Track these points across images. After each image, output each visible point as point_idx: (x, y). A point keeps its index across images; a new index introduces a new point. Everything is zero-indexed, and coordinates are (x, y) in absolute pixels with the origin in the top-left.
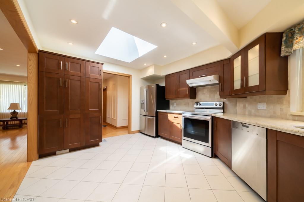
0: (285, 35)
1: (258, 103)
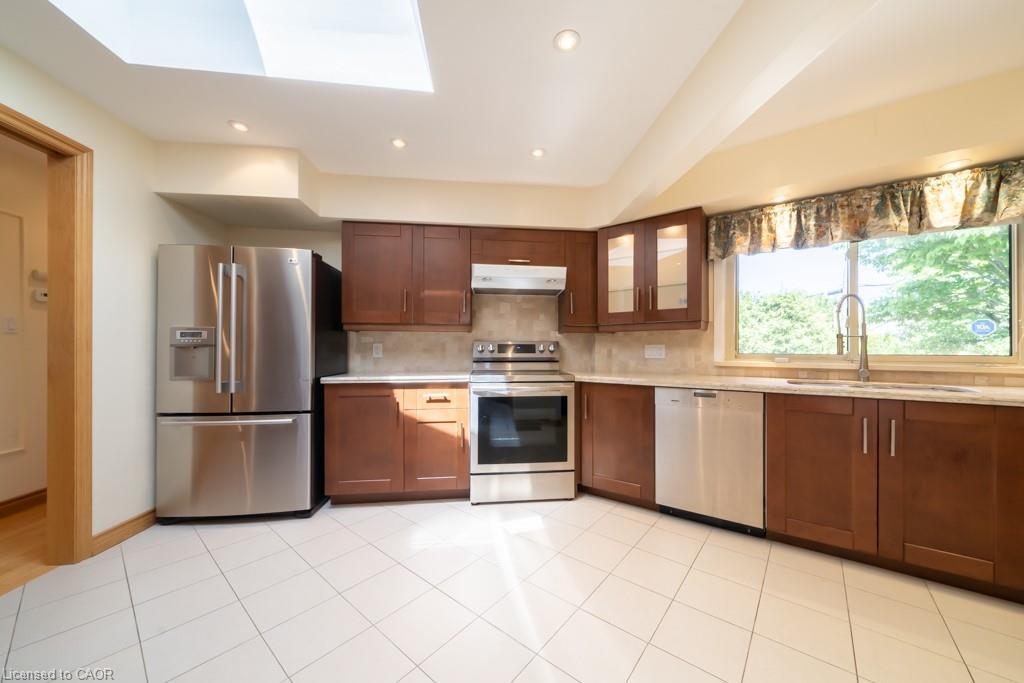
0: (715, 222)
1: (646, 346)
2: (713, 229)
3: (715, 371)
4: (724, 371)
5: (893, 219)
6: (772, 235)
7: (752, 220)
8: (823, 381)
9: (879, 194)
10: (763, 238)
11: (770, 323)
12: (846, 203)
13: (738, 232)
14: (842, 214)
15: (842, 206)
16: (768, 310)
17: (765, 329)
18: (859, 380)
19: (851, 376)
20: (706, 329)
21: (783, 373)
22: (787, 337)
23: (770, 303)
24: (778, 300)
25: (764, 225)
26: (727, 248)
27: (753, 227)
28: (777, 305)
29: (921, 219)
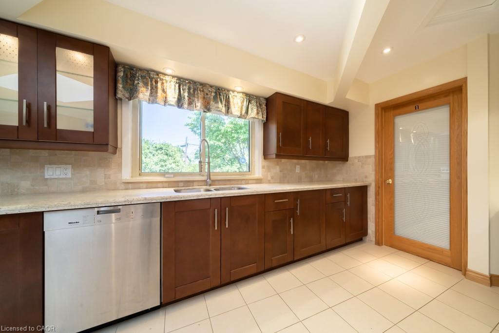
0: (122, 69)
2: (121, 74)
3: (123, 186)
4: (130, 186)
5: (220, 105)
6: (165, 95)
7: (152, 79)
8: (191, 188)
9: (215, 91)
10: (158, 94)
11: (158, 156)
12: (202, 89)
13: (141, 84)
14: (201, 95)
15: (200, 90)
16: (157, 150)
17: (156, 159)
18: (207, 185)
19: (203, 184)
20: (115, 153)
21: (170, 184)
22: (166, 163)
23: (158, 147)
24: (162, 146)
25: (159, 85)
26: (132, 93)
27: (152, 85)
28: (161, 148)
29: (228, 109)
